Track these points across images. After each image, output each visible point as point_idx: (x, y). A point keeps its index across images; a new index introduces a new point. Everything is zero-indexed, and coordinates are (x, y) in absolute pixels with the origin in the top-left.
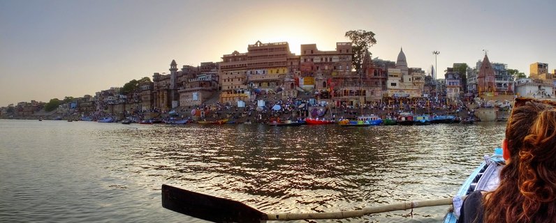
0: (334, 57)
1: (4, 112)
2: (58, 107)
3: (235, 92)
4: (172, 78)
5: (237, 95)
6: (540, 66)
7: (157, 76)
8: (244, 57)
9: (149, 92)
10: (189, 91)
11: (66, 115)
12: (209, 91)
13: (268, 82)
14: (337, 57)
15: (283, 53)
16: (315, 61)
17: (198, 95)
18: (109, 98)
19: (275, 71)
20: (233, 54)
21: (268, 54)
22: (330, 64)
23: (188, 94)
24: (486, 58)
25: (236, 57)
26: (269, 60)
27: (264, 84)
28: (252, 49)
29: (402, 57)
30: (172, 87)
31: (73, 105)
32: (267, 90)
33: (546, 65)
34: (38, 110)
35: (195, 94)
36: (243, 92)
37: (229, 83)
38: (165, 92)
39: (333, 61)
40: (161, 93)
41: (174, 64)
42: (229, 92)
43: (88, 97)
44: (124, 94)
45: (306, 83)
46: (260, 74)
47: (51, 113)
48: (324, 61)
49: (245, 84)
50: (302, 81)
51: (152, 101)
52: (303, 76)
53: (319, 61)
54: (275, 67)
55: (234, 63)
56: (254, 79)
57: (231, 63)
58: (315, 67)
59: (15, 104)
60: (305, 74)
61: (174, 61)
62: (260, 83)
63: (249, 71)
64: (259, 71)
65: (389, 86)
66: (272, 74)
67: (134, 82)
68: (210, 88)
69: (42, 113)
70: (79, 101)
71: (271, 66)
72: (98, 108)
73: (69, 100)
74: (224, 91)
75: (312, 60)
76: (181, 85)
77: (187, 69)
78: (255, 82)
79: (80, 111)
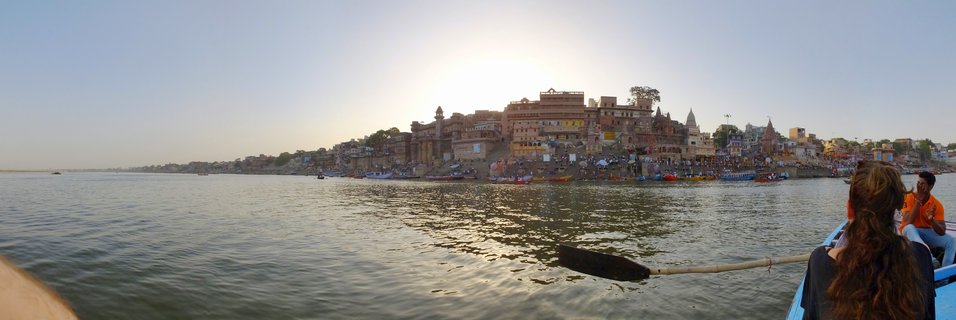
0: (635, 112)
1: (231, 167)
2: (288, 161)
3: (531, 145)
4: (438, 126)
5: (533, 148)
6: (799, 130)
7: (416, 126)
8: (536, 105)
9: (403, 144)
10: (468, 142)
11: (299, 170)
12: (493, 142)
13: (567, 135)
14: (637, 113)
15: (579, 103)
16: (615, 115)
17: (481, 147)
18: (352, 151)
19: (570, 123)
20: (522, 101)
21: (564, 103)
22: (631, 119)
23: (465, 145)
24: (770, 124)
25: (525, 105)
26: (564, 111)
27: (563, 137)
28: (544, 97)
29: (691, 118)
30: (437, 138)
31: (306, 159)
32: (566, 144)
33: (803, 129)
34: (267, 165)
35: (477, 147)
36: (539, 145)
37: (523, 134)
38: (430, 143)
39: (634, 116)
40: (424, 144)
41: (439, 111)
42: (522, 144)
43: (322, 151)
44: (369, 146)
45: (606, 138)
46: (554, 126)
47: (281, 168)
48: (625, 115)
49: (541, 134)
50: (602, 135)
51: (408, 153)
52: (603, 130)
53: (620, 115)
54: (571, 119)
55: (522, 112)
56: (550, 130)
57: (520, 112)
58: (616, 122)
59: (242, 159)
60: (605, 128)
61: (440, 108)
62: (557, 135)
63: (541, 122)
64: (552, 122)
65: (690, 144)
66: (567, 126)
67: (381, 132)
68: (494, 139)
69: (272, 167)
70: (312, 154)
71: (566, 117)
72: (338, 162)
73: (300, 154)
74: (515, 143)
75: (613, 114)
76: (449, 135)
77: (457, 117)
78: (551, 134)
79: (316, 165)
